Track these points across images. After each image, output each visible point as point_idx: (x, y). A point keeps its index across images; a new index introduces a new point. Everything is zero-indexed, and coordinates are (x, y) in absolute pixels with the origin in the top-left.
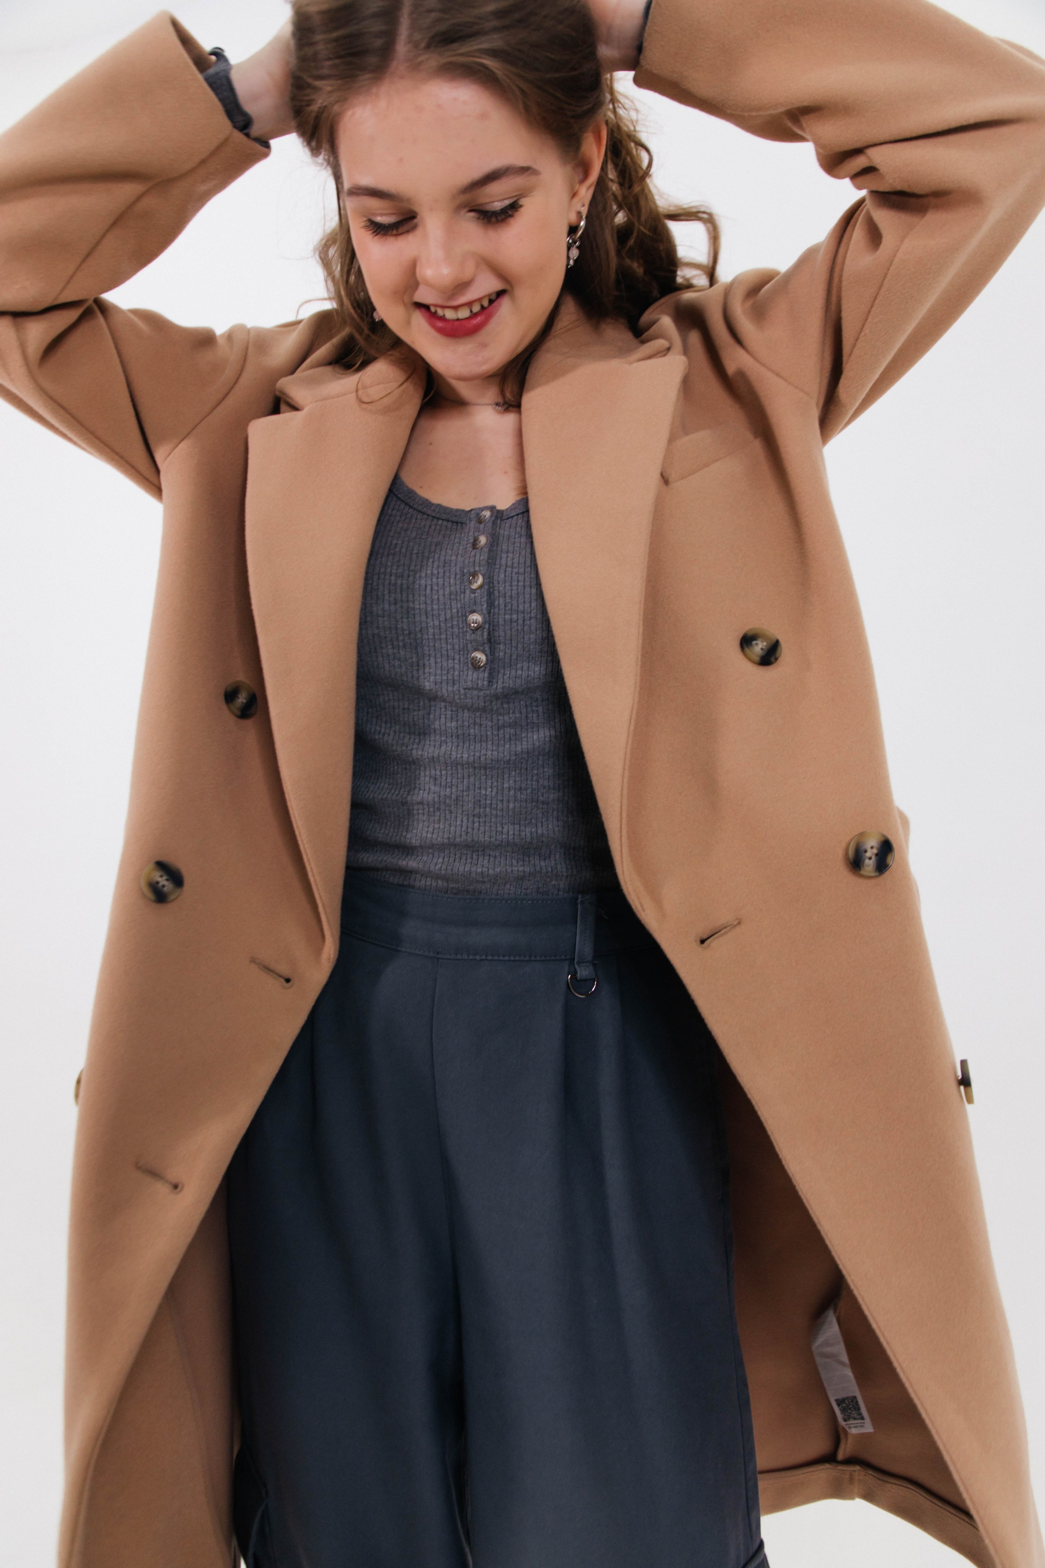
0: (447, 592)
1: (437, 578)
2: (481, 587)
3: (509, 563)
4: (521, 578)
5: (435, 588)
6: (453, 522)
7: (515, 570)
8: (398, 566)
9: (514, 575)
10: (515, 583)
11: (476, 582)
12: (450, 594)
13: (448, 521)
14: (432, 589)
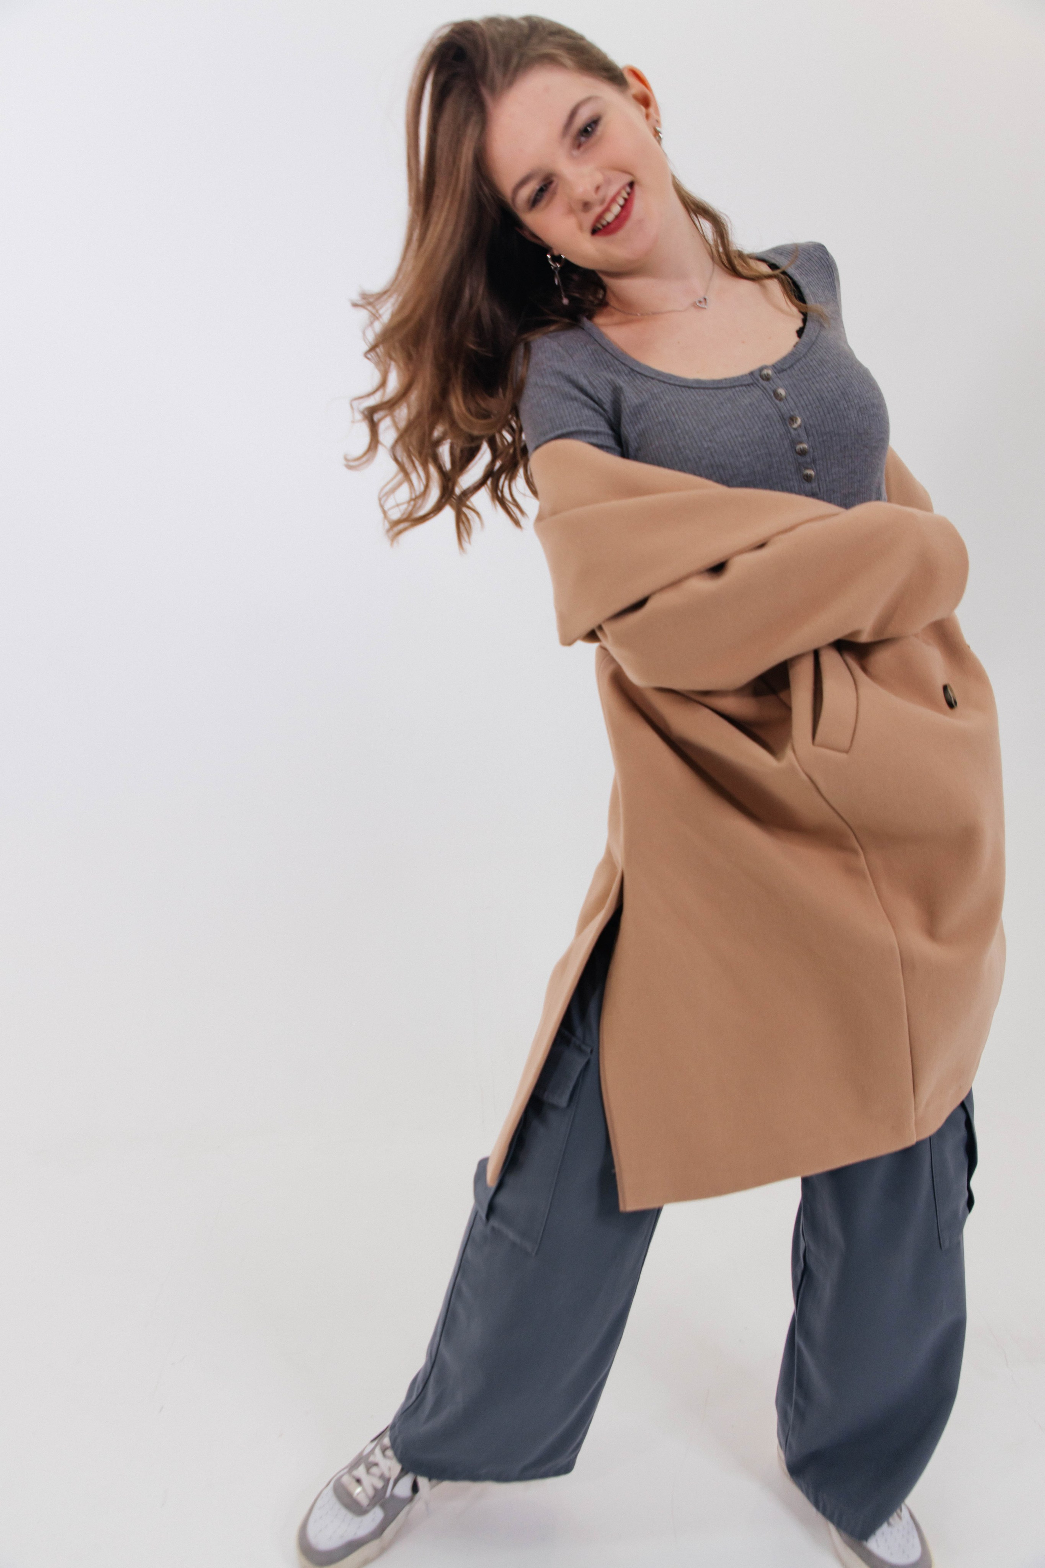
0: (778, 435)
1: (768, 428)
2: (800, 426)
3: (807, 403)
4: (821, 410)
5: (769, 435)
6: (745, 386)
7: (814, 406)
8: (737, 430)
9: (815, 410)
10: (818, 414)
11: (796, 422)
12: (781, 436)
13: (741, 386)
14: (767, 436)
